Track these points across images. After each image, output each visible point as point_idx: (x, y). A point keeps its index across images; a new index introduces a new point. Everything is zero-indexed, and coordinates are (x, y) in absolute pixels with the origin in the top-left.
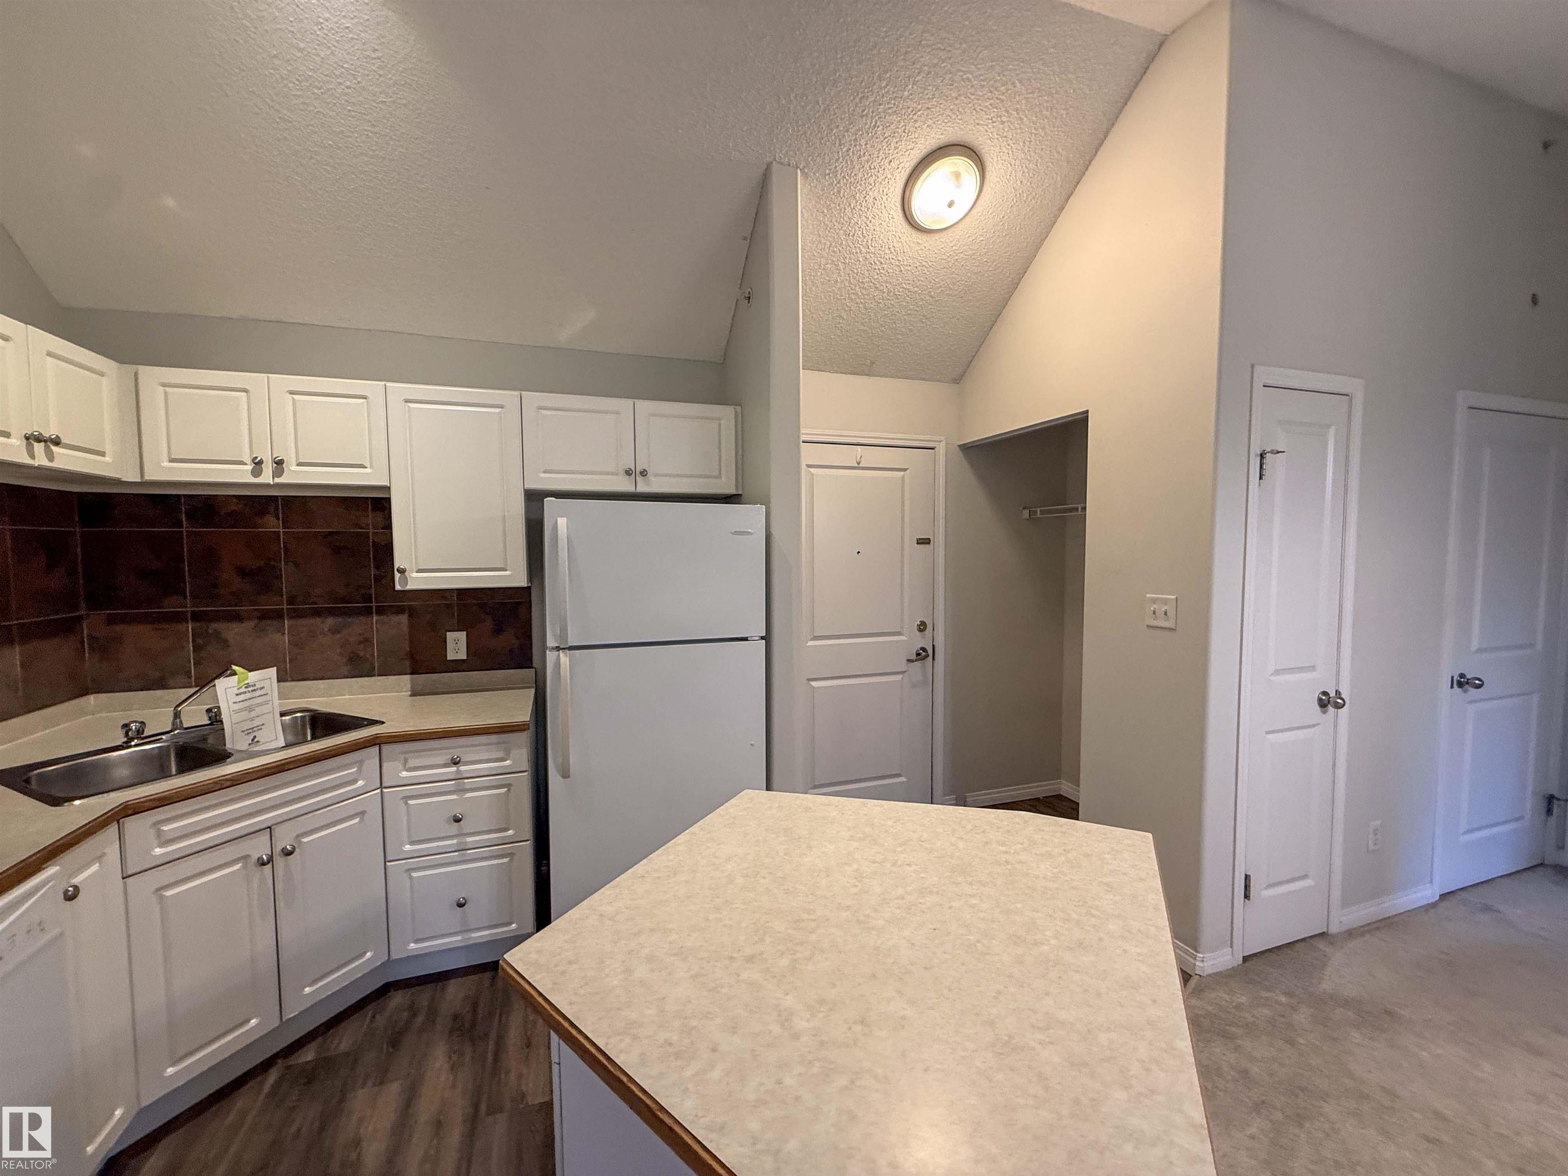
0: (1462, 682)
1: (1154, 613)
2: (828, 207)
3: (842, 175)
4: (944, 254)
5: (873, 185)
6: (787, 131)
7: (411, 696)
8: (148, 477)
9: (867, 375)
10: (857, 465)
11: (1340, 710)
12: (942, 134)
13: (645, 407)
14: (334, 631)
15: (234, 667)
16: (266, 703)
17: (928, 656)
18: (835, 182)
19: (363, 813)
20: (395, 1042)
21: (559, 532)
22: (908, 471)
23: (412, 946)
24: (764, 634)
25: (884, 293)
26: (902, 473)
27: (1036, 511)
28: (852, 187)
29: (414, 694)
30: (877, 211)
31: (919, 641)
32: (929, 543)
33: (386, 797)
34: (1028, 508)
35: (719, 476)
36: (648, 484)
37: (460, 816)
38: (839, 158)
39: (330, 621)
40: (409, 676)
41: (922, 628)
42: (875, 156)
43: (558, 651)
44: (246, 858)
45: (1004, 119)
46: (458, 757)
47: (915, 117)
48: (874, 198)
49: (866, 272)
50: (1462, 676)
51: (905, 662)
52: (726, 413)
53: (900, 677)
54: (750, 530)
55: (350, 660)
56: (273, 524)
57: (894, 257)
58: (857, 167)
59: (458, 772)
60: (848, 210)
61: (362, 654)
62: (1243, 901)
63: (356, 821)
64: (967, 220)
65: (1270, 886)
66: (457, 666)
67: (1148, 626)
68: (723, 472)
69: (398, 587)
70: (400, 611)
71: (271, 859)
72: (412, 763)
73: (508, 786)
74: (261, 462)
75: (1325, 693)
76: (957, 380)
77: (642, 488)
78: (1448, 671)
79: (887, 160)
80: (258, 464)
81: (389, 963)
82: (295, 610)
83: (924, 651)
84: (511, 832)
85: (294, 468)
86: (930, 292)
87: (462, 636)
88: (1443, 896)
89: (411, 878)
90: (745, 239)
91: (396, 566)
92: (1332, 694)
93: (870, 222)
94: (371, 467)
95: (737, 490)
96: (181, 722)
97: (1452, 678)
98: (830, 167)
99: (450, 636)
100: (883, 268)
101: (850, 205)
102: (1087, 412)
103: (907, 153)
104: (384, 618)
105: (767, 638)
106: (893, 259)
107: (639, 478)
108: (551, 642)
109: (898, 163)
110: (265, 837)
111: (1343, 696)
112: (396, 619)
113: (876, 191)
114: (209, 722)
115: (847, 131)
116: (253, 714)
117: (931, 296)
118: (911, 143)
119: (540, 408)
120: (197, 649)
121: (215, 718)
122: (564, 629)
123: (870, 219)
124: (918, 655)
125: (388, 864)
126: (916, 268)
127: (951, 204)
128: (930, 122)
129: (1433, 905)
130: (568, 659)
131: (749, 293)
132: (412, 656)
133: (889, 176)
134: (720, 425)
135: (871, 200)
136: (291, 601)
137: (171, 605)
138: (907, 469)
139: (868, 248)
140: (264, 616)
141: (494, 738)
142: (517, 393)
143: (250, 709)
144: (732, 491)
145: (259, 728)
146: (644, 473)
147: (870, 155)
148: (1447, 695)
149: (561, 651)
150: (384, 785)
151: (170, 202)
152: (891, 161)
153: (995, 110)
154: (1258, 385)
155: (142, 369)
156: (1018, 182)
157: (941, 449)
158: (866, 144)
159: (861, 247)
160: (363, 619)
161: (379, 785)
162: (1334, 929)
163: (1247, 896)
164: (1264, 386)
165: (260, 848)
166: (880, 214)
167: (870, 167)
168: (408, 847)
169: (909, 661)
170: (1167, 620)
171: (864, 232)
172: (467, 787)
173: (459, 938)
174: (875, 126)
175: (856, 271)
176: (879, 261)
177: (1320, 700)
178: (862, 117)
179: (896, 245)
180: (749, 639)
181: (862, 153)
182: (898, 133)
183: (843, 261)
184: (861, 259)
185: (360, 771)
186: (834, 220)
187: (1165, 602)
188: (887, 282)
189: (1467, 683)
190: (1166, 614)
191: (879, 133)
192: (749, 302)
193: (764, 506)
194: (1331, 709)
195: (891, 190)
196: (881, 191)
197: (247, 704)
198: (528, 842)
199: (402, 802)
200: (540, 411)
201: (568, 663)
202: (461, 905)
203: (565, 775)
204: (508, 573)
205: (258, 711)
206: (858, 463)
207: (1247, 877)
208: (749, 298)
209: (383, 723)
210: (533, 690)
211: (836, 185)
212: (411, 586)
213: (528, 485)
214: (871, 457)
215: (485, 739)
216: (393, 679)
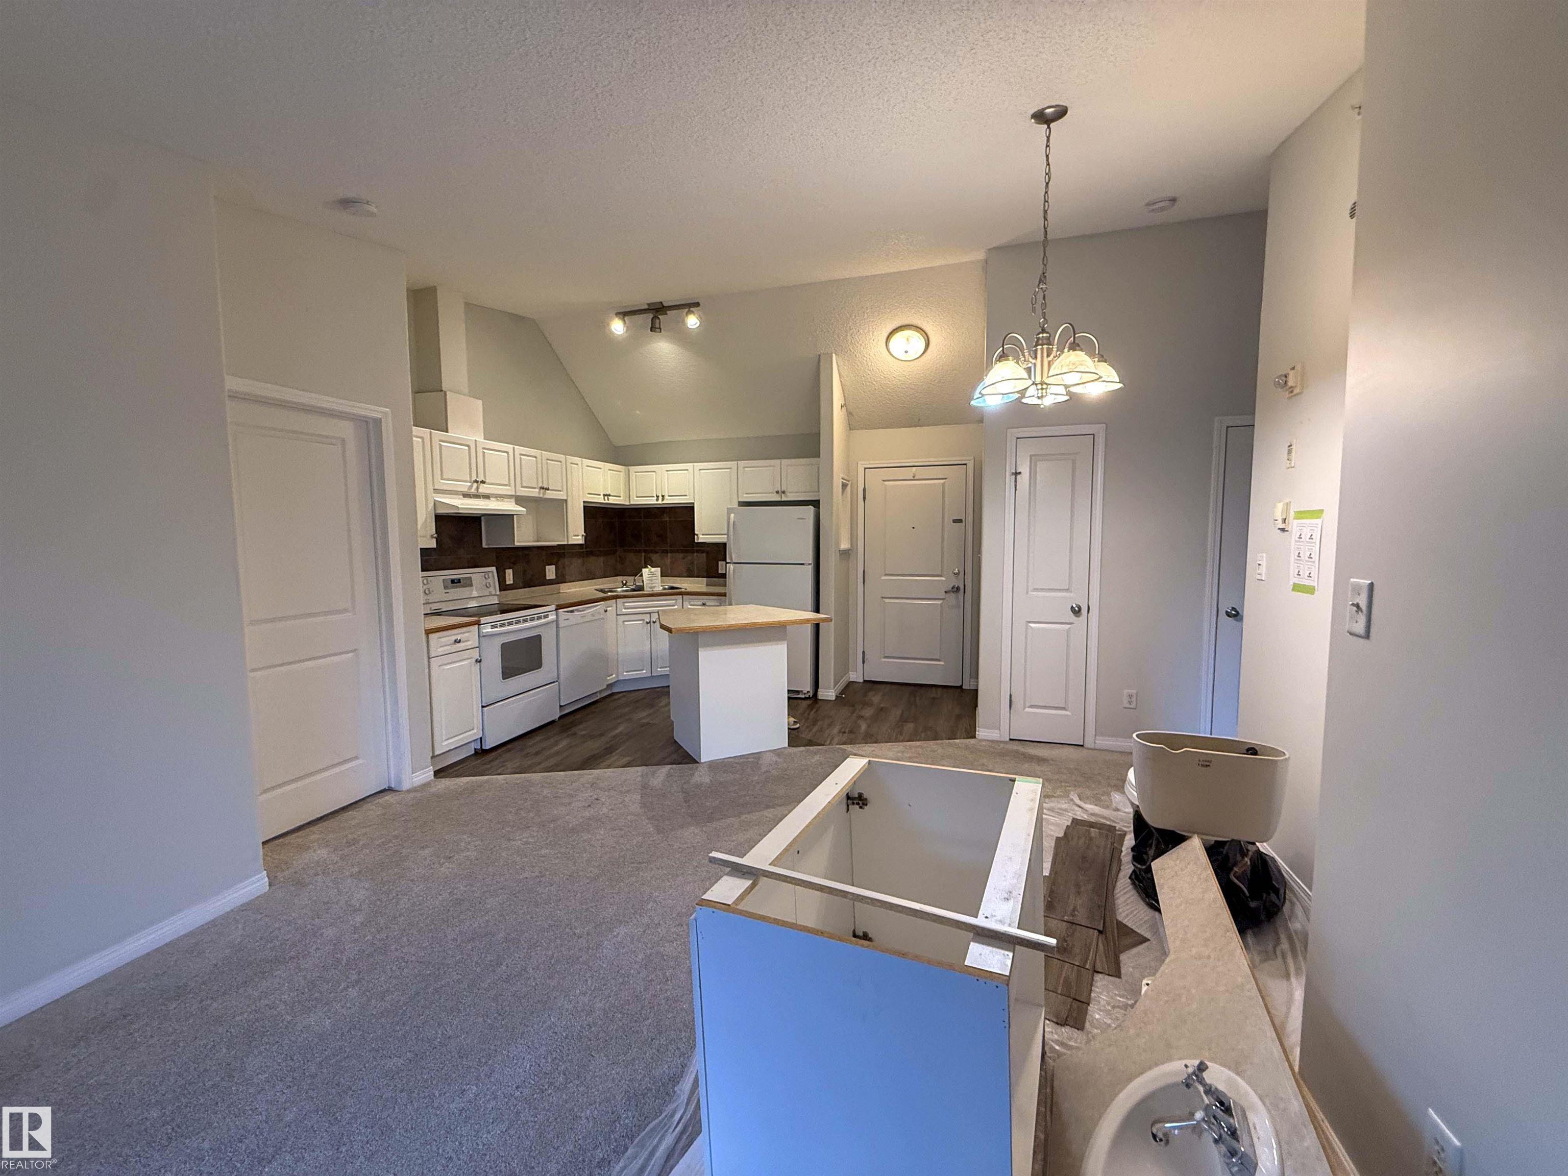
4: (923, 369)
7: (705, 586)
8: (632, 503)
9: (918, 427)
12: (892, 325)
13: (785, 462)
14: (678, 559)
15: (648, 567)
16: (657, 580)
17: (959, 590)
21: (731, 520)
22: (950, 478)
24: (814, 563)
25: (904, 389)
26: (944, 481)
29: (707, 585)
30: (879, 358)
31: (953, 582)
32: (961, 522)
36: (786, 496)
39: (681, 555)
40: (705, 579)
41: (957, 573)
42: (865, 340)
43: (731, 564)
44: (645, 619)
45: (921, 311)
46: (705, 603)
47: (876, 323)
48: (871, 354)
49: (888, 383)
50: (1229, 609)
51: (944, 593)
53: (939, 602)
54: (805, 515)
55: (687, 570)
56: (666, 518)
57: (899, 374)
58: (860, 345)
61: (689, 568)
62: (1007, 708)
64: (925, 354)
65: (1031, 707)
69: (696, 541)
70: (703, 552)
71: (650, 622)
72: (691, 603)
75: (1077, 606)
76: (980, 421)
77: (784, 499)
78: (1212, 604)
79: (872, 340)
80: (658, 497)
82: (671, 550)
83: (956, 587)
85: (668, 497)
87: (724, 563)
91: (696, 533)
93: (879, 363)
94: (689, 496)
96: (635, 582)
98: (847, 349)
99: (720, 563)
101: (864, 360)
103: (880, 335)
104: (698, 554)
105: (816, 565)
107: (783, 495)
108: (728, 560)
109: (879, 339)
110: (649, 615)
112: (701, 555)
113: (871, 351)
115: (847, 336)
117: (933, 385)
118: (879, 332)
119: (745, 467)
120: (645, 563)
121: (642, 580)
122: (731, 556)
123: (877, 361)
124: (951, 589)
126: (914, 376)
127: (906, 352)
128: (884, 322)
130: (732, 567)
132: (707, 571)
133: (875, 345)
136: (671, 546)
137: (639, 546)
138: (947, 478)
139: (883, 373)
140: (663, 552)
141: (716, 597)
142: (736, 462)
143: (651, 580)
145: (654, 584)
146: (784, 492)
148: (1210, 619)
151: (638, 412)
152: (874, 340)
153: (914, 310)
155: (631, 468)
157: (970, 465)
158: (858, 338)
159: (878, 374)
160: (686, 553)
162: (1090, 745)
163: (1009, 706)
166: (881, 359)
167: (867, 342)
169: (946, 592)
171: (876, 367)
174: (859, 331)
175: (882, 383)
176: (892, 377)
178: (852, 329)
179: (898, 369)
180: (806, 565)
181: (859, 341)
182: (872, 329)
183: (874, 380)
185: (676, 602)
188: (902, 384)
191: (862, 333)
194: (1084, 615)
195: (880, 350)
196: (875, 350)
197: (651, 578)
200: (745, 469)
205: (654, 581)
206: (914, 477)
211: (853, 354)
212: (700, 541)
213: (741, 500)
214: (920, 473)
215: (714, 597)
216: (700, 579)
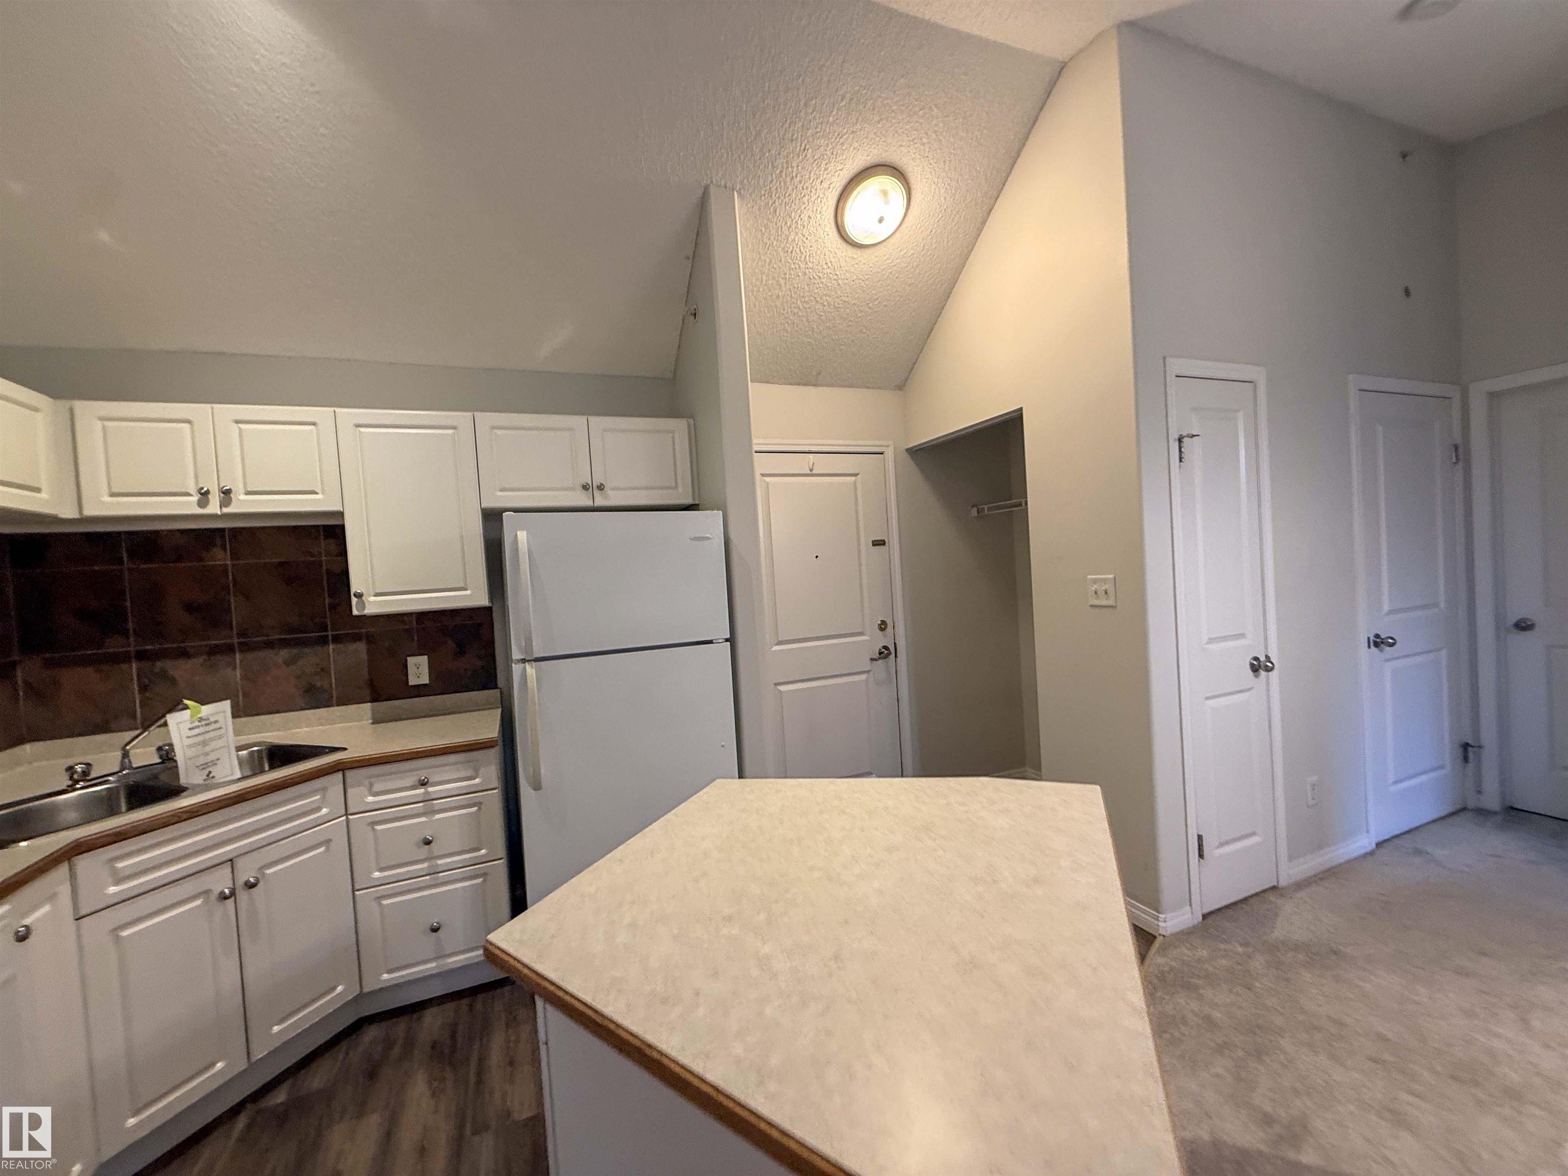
0: (1378, 642)
1: (1096, 593)
2: (766, 226)
3: (777, 195)
4: (879, 268)
5: (807, 204)
6: (722, 156)
7: (373, 723)
8: (87, 513)
9: (814, 386)
10: (809, 472)
11: (1270, 673)
12: (868, 155)
13: (598, 422)
14: (287, 663)
15: (186, 702)
16: (220, 737)
17: (890, 654)
18: (771, 203)
19: (328, 842)
20: (372, 1074)
21: (520, 545)
22: (859, 476)
23: (386, 976)
24: (728, 636)
25: (824, 306)
26: (853, 478)
27: (984, 508)
28: (787, 207)
29: (376, 721)
30: (812, 229)
31: (882, 640)
32: (884, 544)
33: (351, 825)
34: (977, 506)
35: (676, 487)
36: (606, 498)
37: (431, 838)
38: (773, 180)
39: (284, 653)
40: (370, 704)
41: (883, 627)
42: (807, 177)
43: (524, 663)
44: (207, 892)
45: (925, 140)
46: (426, 778)
47: (842, 140)
48: (809, 216)
49: (806, 287)
50: (1377, 636)
51: (869, 662)
52: (679, 426)
53: (863, 677)
54: (709, 536)
55: (307, 691)
56: (220, 558)
57: (832, 271)
58: (790, 188)
59: (427, 793)
60: (785, 229)
61: (319, 684)
62: (1197, 859)
63: (322, 849)
64: (898, 235)
65: (1222, 845)
66: (420, 691)
67: (1091, 606)
68: (679, 482)
69: (355, 612)
70: (356, 638)
71: (233, 893)
72: (377, 787)
73: (479, 804)
74: (208, 492)
75: (1256, 659)
76: (901, 387)
77: (600, 501)
78: (1364, 632)
79: (819, 181)
80: (204, 495)
81: (361, 997)
82: (246, 644)
83: (886, 650)
84: (483, 852)
85: (243, 497)
86: (868, 304)
87: (423, 660)
88: (1379, 845)
89: (380, 904)
90: (688, 258)
91: (353, 590)
92: (1262, 659)
93: (807, 239)
94: (323, 493)
95: (694, 499)
96: (130, 762)
97: (1369, 638)
98: (765, 189)
99: (411, 661)
100: (822, 283)
101: (786, 223)
102: (1021, 409)
103: (837, 174)
104: (341, 646)
105: (731, 640)
106: (830, 273)
107: (596, 492)
108: (516, 655)
109: (829, 183)
110: (227, 870)
111: (1272, 660)
112: (352, 647)
113: (810, 210)
114: (160, 761)
115: (779, 154)
116: (207, 749)
117: (870, 308)
118: (839, 164)
119: (494, 428)
120: (143, 689)
121: (167, 755)
122: (529, 640)
123: (806, 236)
124: (880, 653)
125: (357, 893)
126: (853, 281)
127: (881, 220)
128: (856, 145)
129: (1371, 853)
130: (534, 670)
131: (695, 309)
132: (371, 684)
133: (822, 196)
134: (673, 438)
135: (806, 218)
136: (243, 634)
137: (113, 645)
138: (858, 474)
139: (807, 264)
140: (213, 651)
141: (464, 756)
142: (469, 414)
143: (204, 743)
144: (689, 501)
145: (214, 763)
146: (601, 487)
147: (802, 176)
148: (1365, 653)
149: (527, 663)
150: (351, 811)
151: (104, 236)
152: (822, 181)
153: (916, 132)
154: (1171, 378)
156: (942, 198)
157: (889, 453)
158: (798, 166)
159: (800, 263)
160: (318, 649)
161: (343, 812)
162: (1283, 882)
163: (1201, 856)
164: (1177, 376)
165: (221, 882)
166: (815, 232)
167: (803, 187)
168: (377, 874)
169: (872, 660)
170: (1108, 598)
171: (802, 249)
172: (436, 808)
173: (434, 964)
174: (804, 149)
175: (796, 286)
176: (818, 276)
177: (1252, 665)
178: (792, 141)
179: (833, 261)
180: (714, 641)
181: (794, 174)
182: (827, 155)
183: (783, 277)
184: (800, 274)
185: (324, 797)
186: (772, 238)
187: (1105, 581)
188: (826, 295)
189: (1382, 643)
190: (1106, 593)
191: (809, 155)
192: (695, 318)
193: (721, 512)
194: (1263, 673)
195: (824, 209)
196: (815, 209)
197: (200, 738)
198: (502, 861)
199: (369, 828)
200: (494, 431)
201: (535, 674)
202: (435, 930)
203: (537, 787)
204: (468, 592)
205: (213, 745)
206: (811, 470)
207: (1200, 838)
208: (695, 314)
209: (345, 749)
210: (500, 709)
211: (772, 205)
212: (369, 610)
213: (485, 505)
214: (823, 463)
215: (452, 758)
216: (353, 708)
